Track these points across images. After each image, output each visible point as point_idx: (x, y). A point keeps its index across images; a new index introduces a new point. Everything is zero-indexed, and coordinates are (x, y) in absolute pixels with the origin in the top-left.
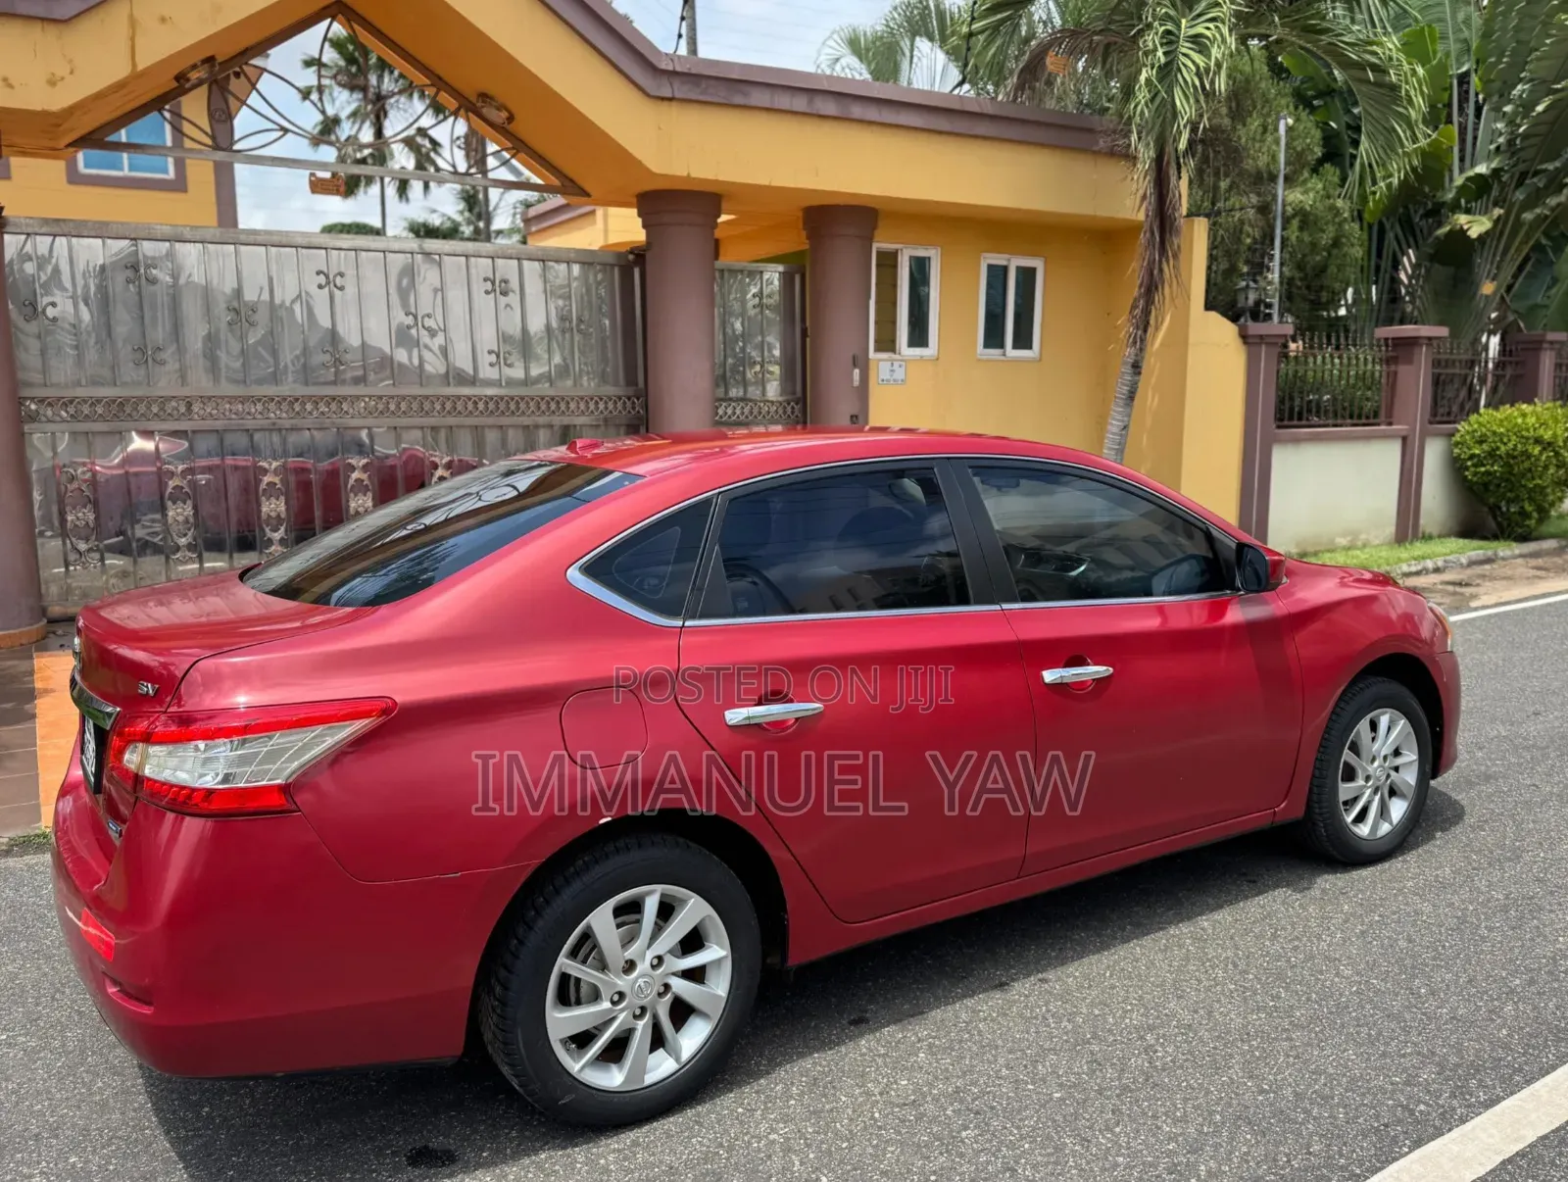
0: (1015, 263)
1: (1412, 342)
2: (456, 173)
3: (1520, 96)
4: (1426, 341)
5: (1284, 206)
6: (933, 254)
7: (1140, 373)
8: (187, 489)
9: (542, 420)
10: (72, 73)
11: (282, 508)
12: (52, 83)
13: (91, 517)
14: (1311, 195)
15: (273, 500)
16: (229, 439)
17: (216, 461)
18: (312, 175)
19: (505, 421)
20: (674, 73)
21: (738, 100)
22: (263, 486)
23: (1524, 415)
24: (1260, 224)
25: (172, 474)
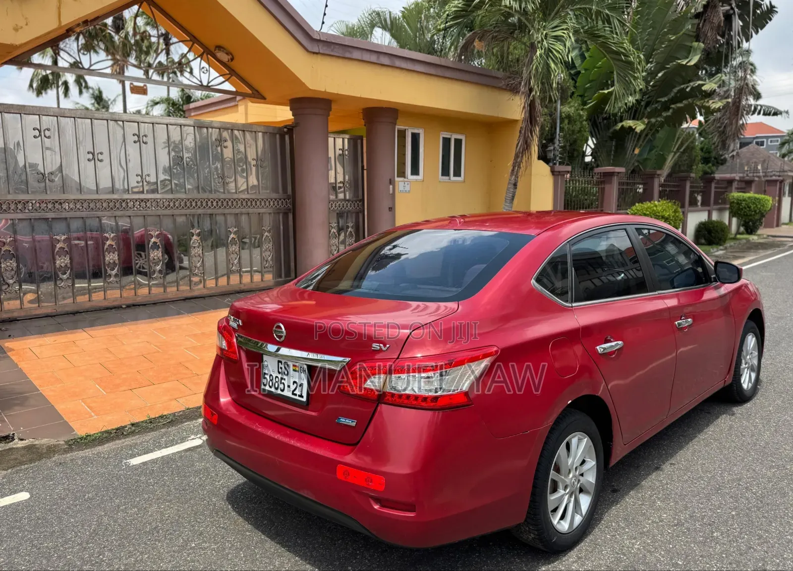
0: (454, 136)
1: (611, 174)
2: (202, 85)
3: (651, 69)
4: (616, 174)
5: (561, 113)
6: (421, 131)
7: (516, 188)
8: (66, 249)
9: (244, 210)
10: (27, 25)
11: (116, 258)
12: (16, 29)
13: (15, 265)
14: (573, 108)
15: (111, 254)
16: (88, 222)
17: (81, 234)
18: (131, 84)
19: (226, 211)
20: (319, 41)
21: (348, 55)
22: (106, 247)
23: (656, 206)
24: (550, 121)
25: (59, 241)
